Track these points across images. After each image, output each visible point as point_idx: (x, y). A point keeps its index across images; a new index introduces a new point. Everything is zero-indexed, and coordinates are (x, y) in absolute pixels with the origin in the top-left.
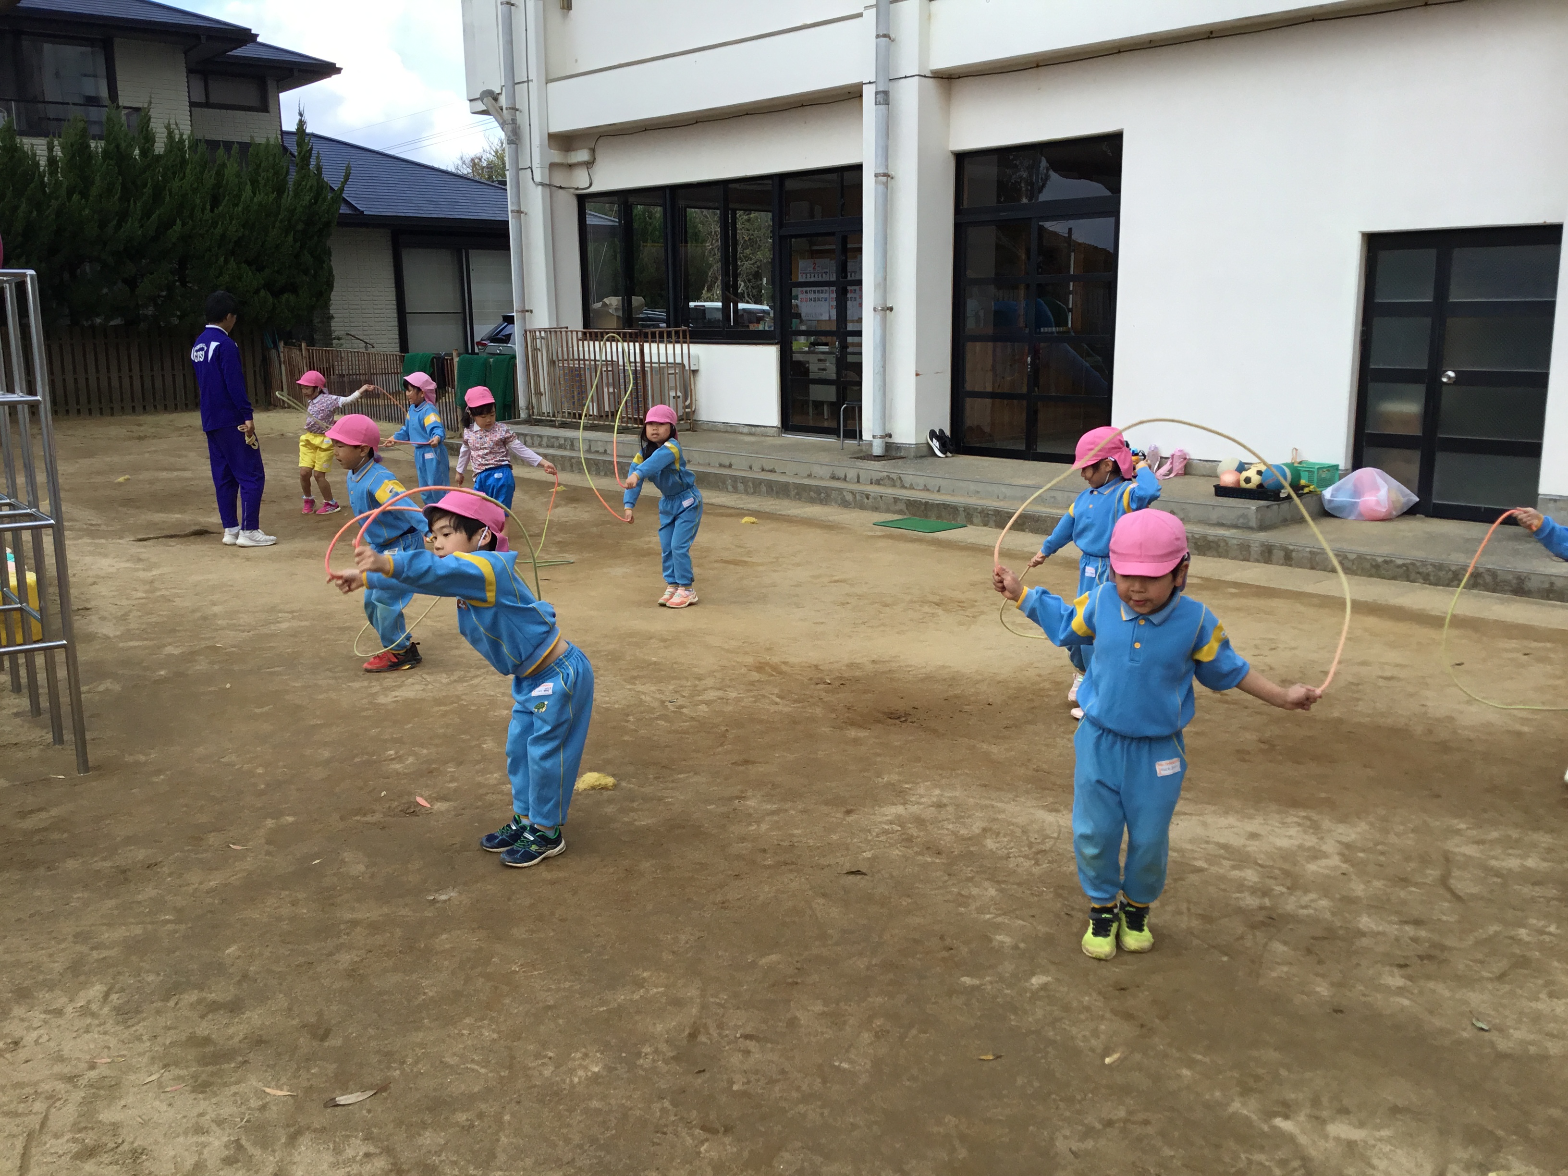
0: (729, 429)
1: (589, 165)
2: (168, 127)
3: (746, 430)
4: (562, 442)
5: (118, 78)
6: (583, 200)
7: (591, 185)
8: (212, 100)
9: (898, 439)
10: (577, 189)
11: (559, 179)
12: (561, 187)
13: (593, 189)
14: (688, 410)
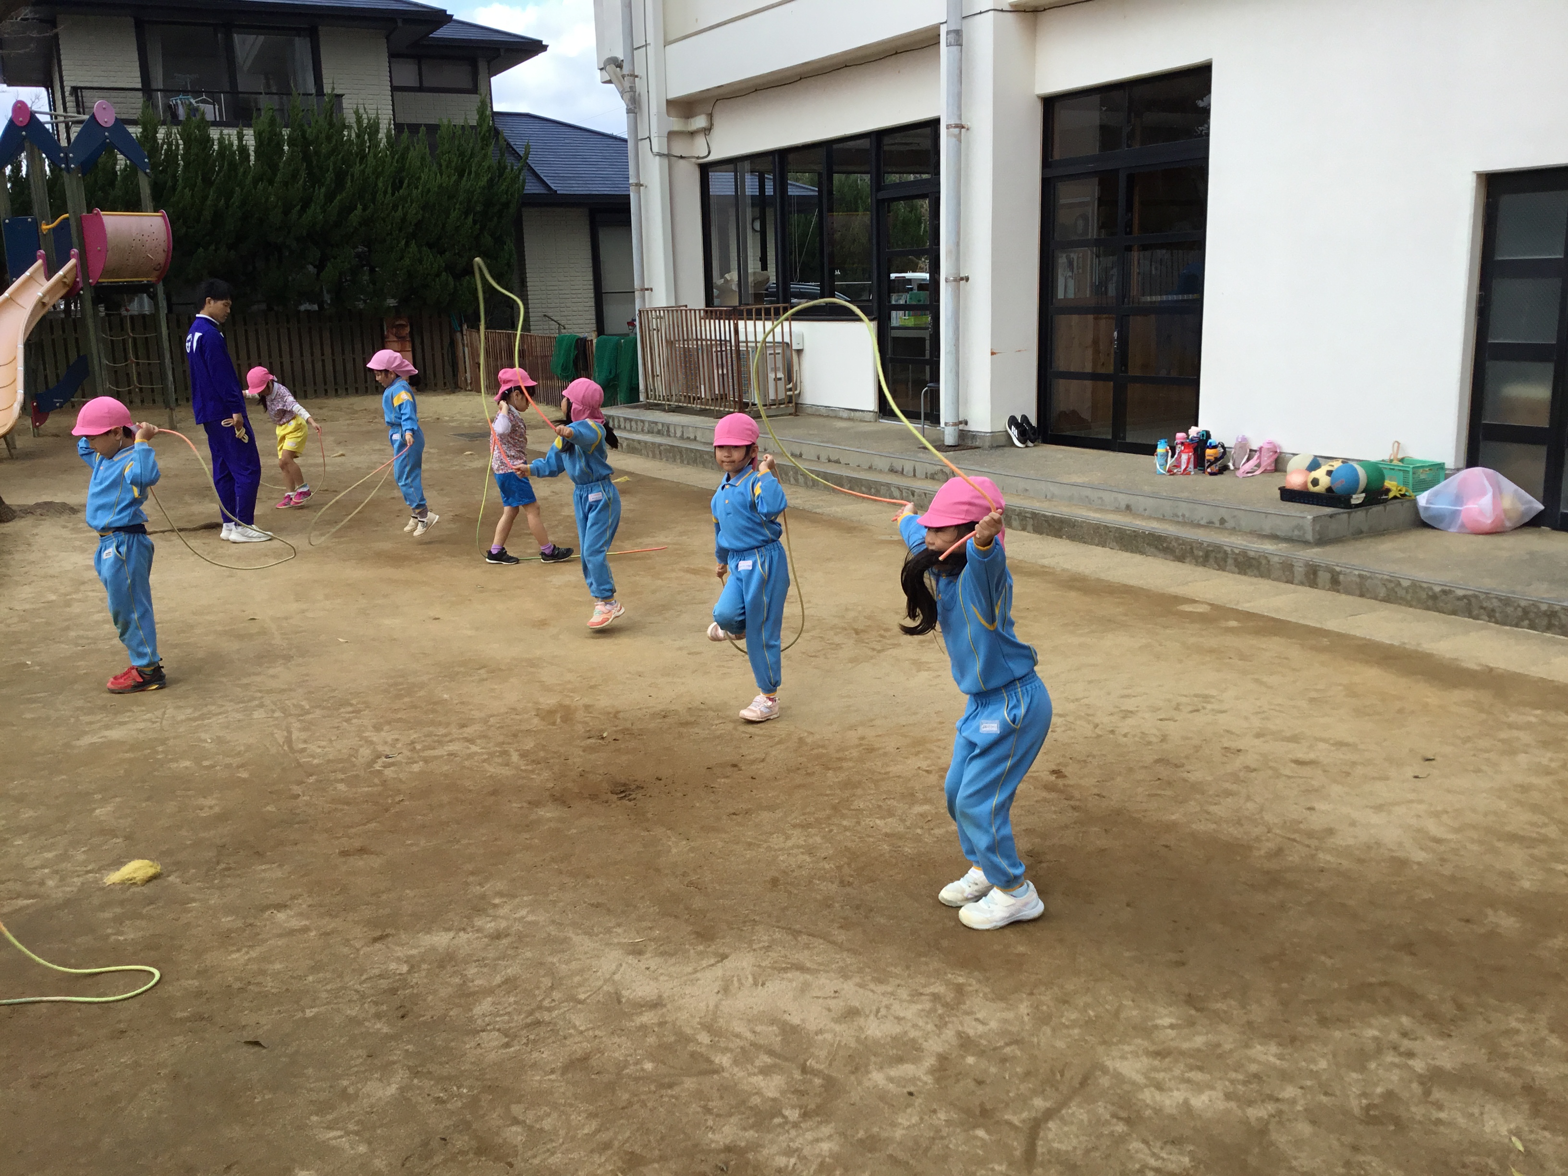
0: (832, 412)
1: (707, 131)
2: (357, 112)
3: (845, 415)
4: (660, 427)
5: (323, 66)
6: (705, 169)
7: (709, 153)
8: (426, 84)
9: (973, 427)
10: (698, 158)
11: (679, 148)
12: (681, 157)
13: (711, 158)
14: (789, 393)
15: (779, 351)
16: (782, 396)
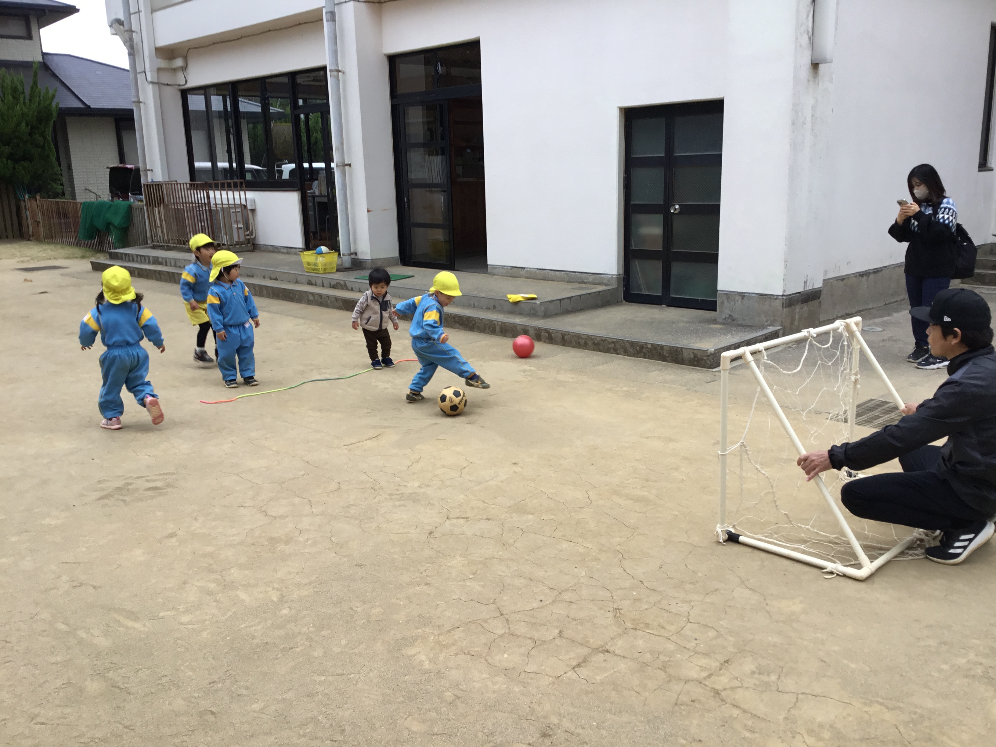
0: (276, 250)
1: (184, 68)
3: (285, 250)
4: (160, 260)
6: (185, 93)
7: (186, 82)
9: (360, 256)
10: (179, 85)
11: (166, 78)
12: (168, 85)
13: (188, 86)
14: (248, 237)
15: (239, 210)
16: (242, 239)
